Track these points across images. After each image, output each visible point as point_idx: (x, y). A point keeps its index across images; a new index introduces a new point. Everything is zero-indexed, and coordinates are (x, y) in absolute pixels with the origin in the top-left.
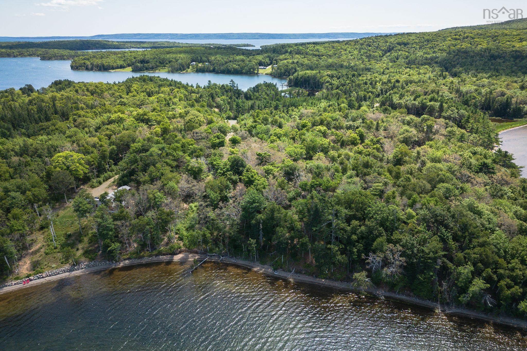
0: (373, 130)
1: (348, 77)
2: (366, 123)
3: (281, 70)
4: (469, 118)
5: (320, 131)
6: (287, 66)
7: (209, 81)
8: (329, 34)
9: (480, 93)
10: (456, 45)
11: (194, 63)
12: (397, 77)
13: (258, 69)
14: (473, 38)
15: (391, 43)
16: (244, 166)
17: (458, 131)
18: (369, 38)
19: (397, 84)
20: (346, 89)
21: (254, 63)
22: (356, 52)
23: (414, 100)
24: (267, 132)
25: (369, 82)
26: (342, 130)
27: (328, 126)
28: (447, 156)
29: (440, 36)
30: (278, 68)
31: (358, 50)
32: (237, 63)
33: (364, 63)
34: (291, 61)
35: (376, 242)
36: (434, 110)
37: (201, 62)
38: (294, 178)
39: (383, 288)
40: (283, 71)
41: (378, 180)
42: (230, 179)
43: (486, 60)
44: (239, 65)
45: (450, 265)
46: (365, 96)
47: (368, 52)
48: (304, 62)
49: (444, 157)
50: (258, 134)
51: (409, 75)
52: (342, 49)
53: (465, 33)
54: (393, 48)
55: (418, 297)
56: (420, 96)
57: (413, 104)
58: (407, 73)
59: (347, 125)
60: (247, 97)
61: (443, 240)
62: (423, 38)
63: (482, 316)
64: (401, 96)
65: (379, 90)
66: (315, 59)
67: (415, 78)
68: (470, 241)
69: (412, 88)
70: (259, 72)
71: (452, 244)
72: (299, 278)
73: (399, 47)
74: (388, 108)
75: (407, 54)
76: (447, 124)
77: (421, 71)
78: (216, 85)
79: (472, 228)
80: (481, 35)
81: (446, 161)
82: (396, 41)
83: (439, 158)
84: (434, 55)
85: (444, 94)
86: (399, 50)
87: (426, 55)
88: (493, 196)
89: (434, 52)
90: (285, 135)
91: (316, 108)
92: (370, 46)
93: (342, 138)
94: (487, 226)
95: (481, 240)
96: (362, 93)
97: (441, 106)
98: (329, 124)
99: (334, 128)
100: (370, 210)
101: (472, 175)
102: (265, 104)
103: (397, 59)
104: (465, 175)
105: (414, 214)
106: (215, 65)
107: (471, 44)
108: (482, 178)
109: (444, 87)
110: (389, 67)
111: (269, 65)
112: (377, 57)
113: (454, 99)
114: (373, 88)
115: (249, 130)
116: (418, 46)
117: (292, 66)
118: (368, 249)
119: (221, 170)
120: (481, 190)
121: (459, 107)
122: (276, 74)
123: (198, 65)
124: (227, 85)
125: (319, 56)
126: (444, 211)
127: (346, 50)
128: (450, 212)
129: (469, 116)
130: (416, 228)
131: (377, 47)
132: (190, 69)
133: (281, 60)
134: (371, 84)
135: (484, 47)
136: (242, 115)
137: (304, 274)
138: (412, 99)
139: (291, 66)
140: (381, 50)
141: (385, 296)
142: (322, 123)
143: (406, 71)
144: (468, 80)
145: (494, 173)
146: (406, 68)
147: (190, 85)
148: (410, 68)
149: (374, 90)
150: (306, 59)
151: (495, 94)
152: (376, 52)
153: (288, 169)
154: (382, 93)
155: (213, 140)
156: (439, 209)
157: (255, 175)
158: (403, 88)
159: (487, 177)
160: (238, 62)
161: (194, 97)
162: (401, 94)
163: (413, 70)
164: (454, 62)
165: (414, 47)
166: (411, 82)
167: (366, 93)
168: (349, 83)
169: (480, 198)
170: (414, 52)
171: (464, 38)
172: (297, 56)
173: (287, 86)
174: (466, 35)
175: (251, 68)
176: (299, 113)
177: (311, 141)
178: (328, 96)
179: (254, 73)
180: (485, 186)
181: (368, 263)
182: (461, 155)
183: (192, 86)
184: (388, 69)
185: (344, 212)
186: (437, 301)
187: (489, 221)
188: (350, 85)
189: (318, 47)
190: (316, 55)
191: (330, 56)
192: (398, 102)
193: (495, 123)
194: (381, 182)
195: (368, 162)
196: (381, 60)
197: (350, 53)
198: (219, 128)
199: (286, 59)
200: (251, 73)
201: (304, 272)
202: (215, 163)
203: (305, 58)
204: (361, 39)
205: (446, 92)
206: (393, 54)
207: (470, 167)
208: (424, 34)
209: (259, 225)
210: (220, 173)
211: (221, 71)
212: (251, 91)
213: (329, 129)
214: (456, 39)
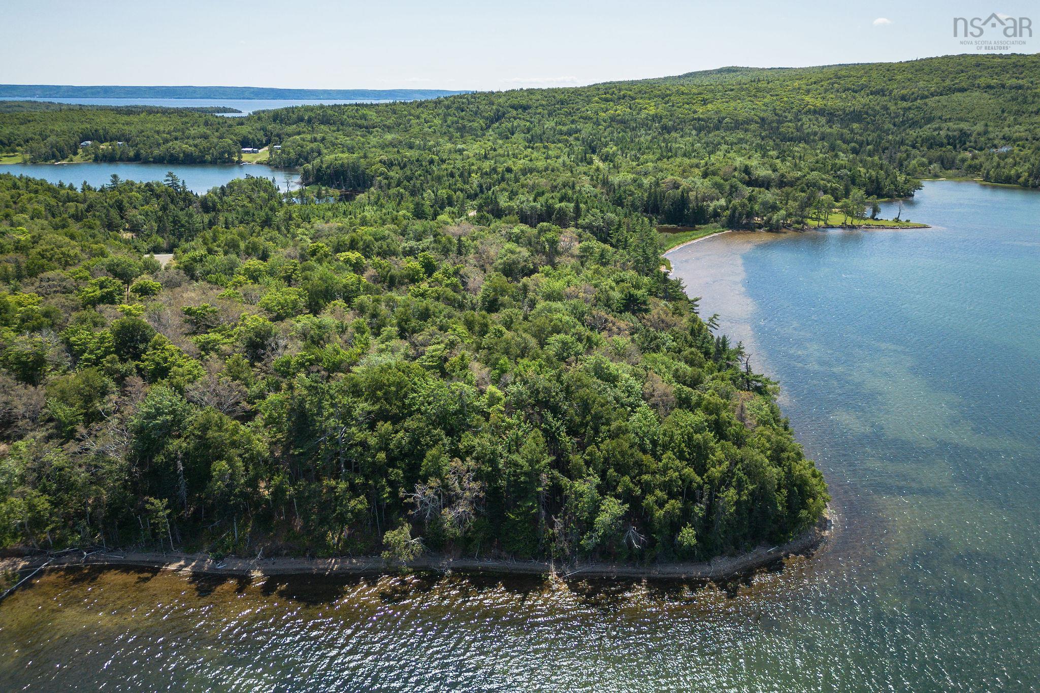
0: (452, 255)
1: (421, 165)
2: (440, 242)
3: (289, 153)
4: (620, 226)
5: (347, 261)
6: (302, 147)
7: (115, 176)
8: (394, 91)
9: (640, 186)
10: (607, 110)
11: (89, 142)
12: (510, 163)
13: (240, 152)
14: (633, 99)
15: (499, 105)
16: (145, 340)
17: (597, 246)
18: (461, 97)
19: (507, 176)
20: (414, 186)
21: (230, 142)
22: (438, 121)
23: (535, 200)
24: (230, 270)
25: (457, 174)
26: (394, 258)
27: (367, 251)
28: (572, 288)
29: (580, 95)
30: (283, 151)
31: (441, 117)
32: (191, 142)
33: (453, 140)
34: (309, 137)
35: (425, 461)
36: (566, 215)
37: (106, 141)
38: (264, 354)
39: (450, 553)
40: (293, 155)
41: (437, 338)
42: (110, 372)
43: (656, 134)
44: (196, 146)
45: (565, 481)
46: (449, 198)
47: (461, 121)
48: (337, 139)
49: (568, 290)
50: (208, 273)
51: (531, 160)
52: (410, 114)
53: (620, 90)
54: (504, 114)
55: (516, 555)
56: (543, 193)
57: (532, 208)
58: (527, 156)
59: (404, 248)
60: (206, 206)
61: (551, 437)
62: (554, 97)
63: (628, 570)
64: (513, 195)
65: (475, 185)
66: (359, 133)
67: (541, 164)
68: (597, 431)
69: (531, 180)
70: (243, 159)
71: (567, 441)
72: (274, 567)
73: (515, 112)
74: (487, 215)
75: (528, 124)
76: (580, 236)
77: (550, 152)
78: (132, 184)
79: (596, 406)
80: (646, 93)
81: (569, 297)
82: (509, 102)
83: (559, 294)
84: (574, 126)
85: (583, 189)
86: (515, 118)
87: (560, 127)
88: (643, 350)
89: (573, 122)
90: (271, 273)
91: (347, 220)
92: (462, 111)
93: (389, 271)
94: (625, 400)
95: (614, 425)
96: (443, 193)
97: (577, 209)
98: (368, 246)
99: (378, 254)
100: (414, 398)
101: (611, 318)
102: (240, 217)
103: (513, 134)
104: (600, 318)
105: (499, 393)
106: (141, 146)
107: (630, 108)
108: (627, 321)
109: (584, 178)
110: (497, 147)
111: (266, 145)
112: (476, 130)
113: (599, 196)
114: (464, 183)
115: (186, 266)
116: (546, 112)
117: (314, 145)
118: (413, 477)
119: (91, 352)
120: (623, 340)
121: (605, 209)
122: (280, 163)
123: (98, 148)
124: (158, 184)
125: (367, 128)
126: (550, 381)
127: (418, 117)
128: (562, 383)
129: (620, 221)
130: (503, 421)
131: (476, 113)
132: (78, 156)
133: (289, 135)
134: (461, 175)
135: (651, 113)
136: (187, 241)
137: (287, 555)
138: (531, 199)
139: (309, 146)
140: (483, 117)
141: (452, 569)
142: (353, 246)
143: (525, 153)
144: (624, 164)
145: (647, 311)
146: (526, 148)
147: (67, 184)
148: (533, 148)
149: (467, 187)
150: (341, 133)
151: (663, 185)
152: (473, 121)
153: (252, 335)
154: (482, 191)
155: (87, 292)
156: (544, 380)
157: (172, 355)
158: (517, 180)
159: (634, 319)
160: (194, 138)
161: (72, 211)
162: (512, 192)
163: (538, 151)
164: (605, 138)
165: (539, 113)
166: (531, 171)
167: (451, 192)
168: (420, 176)
169: (620, 354)
170: (540, 121)
171: (619, 99)
172: (322, 127)
173: (301, 184)
174: (622, 93)
175: (224, 152)
176: (312, 231)
177: (321, 279)
178: (379, 199)
179: (233, 161)
180: (632, 334)
181: (413, 506)
182: (596, 286)
183: (71, 187)
184: (495, 150)
185: (362, 406)
186: (549, 558)
187: (628, 391)
188: (422, 178)
189: (365, 111)
190: (360, 127)
191: (389, 127)
192: (507, 204)
193: (665, 234)
194: (442, 342)
195: (427, 309)
196: (484, 135)
197: (426, 122)
198: (109, 265)
199: (299, 133)
200: (224, 162)
201: (285, 552)
202: (73, 339)
203: (338, 131)
204: (446, 98)
205: (587, 185)
206: (503, 125)
207: (608, 304)
208: (555, 91)
209: (176, 465)
210: (87, 360)
211: (154, 158)
212: (215, 194)
213: (367, 257)
214: (607, 100)
